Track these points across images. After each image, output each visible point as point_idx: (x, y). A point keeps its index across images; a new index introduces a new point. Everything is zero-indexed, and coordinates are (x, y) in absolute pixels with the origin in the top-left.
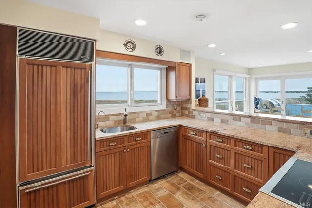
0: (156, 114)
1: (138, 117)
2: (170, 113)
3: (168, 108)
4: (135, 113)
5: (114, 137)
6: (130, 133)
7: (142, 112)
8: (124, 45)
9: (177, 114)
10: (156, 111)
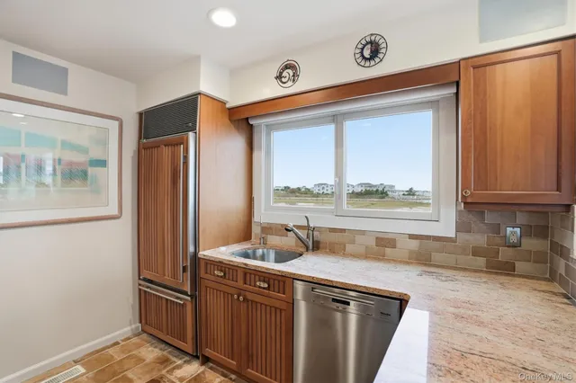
0: (414, 244)
1: (353, 242)
2: (476, 252)
3: (464, 237)
4: (343, 231)
5: (220, 262)
6: (245, 264)
7: (363, 232)
8: (277, 78)
9: (521, 266)
10: (412, 237)
